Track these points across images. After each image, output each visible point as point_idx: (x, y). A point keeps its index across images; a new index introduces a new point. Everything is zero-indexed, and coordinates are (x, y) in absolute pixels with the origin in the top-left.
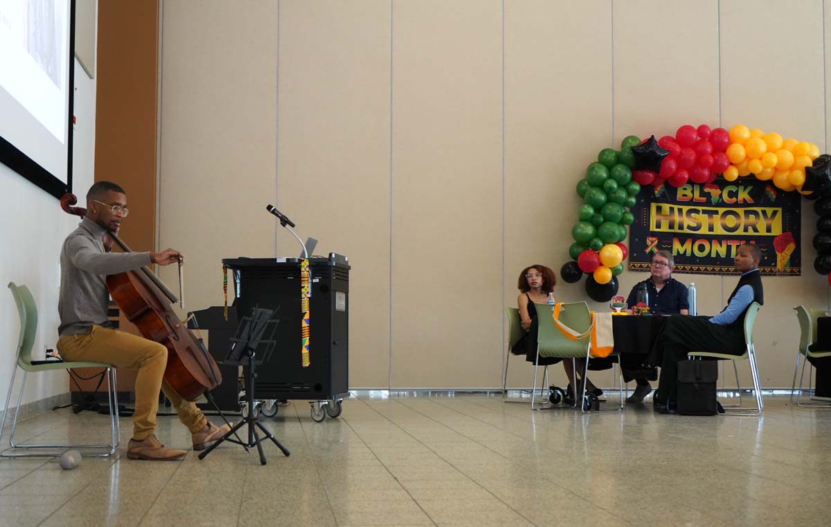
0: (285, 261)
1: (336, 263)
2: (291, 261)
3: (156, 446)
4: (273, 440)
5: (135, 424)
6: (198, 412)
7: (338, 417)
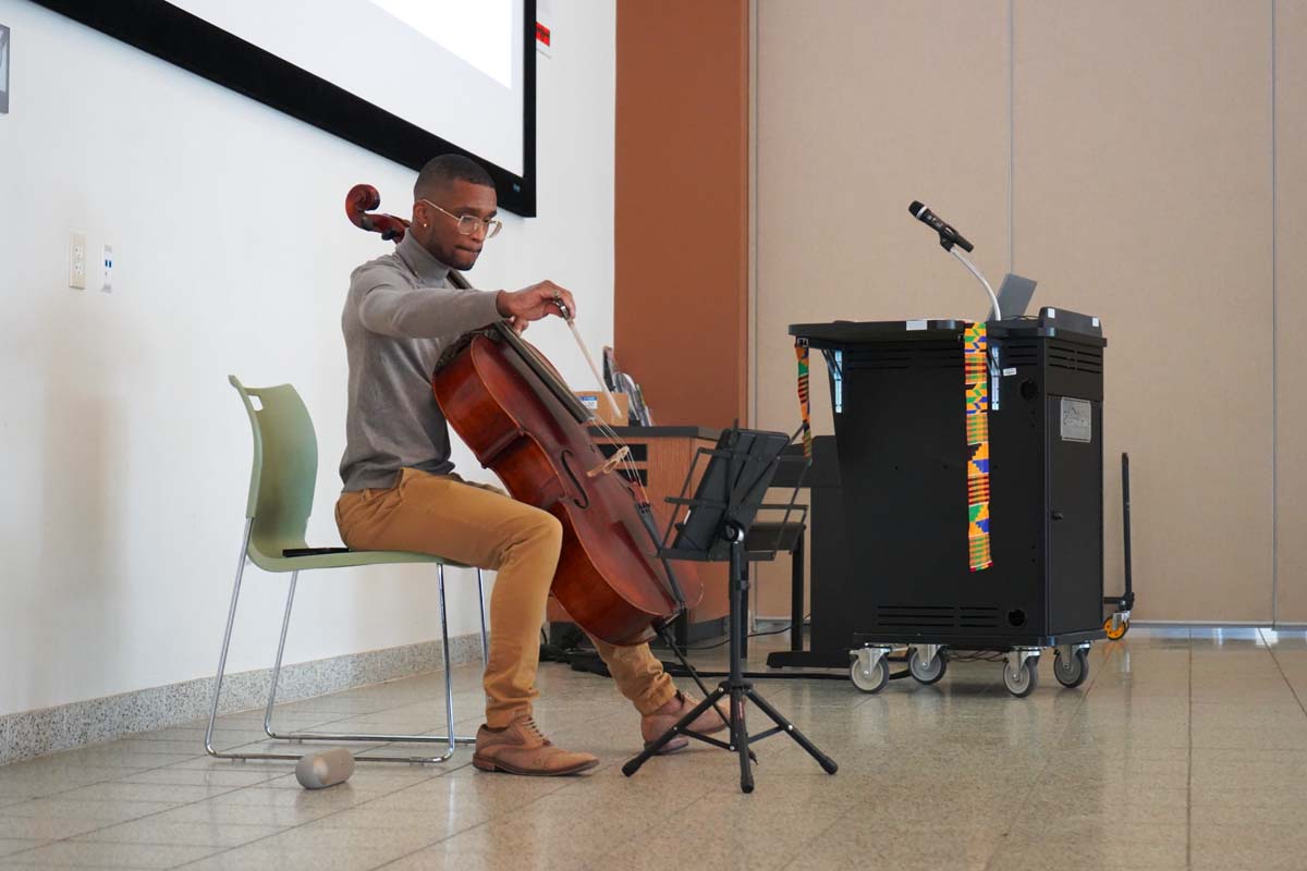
0: (924, 327)
1: (1057, 331)
2: (940, 326)
3: (532, 742)
4: (794, 735)
5: (486, 689)
6: (653, 668)
7: (1079, 687)
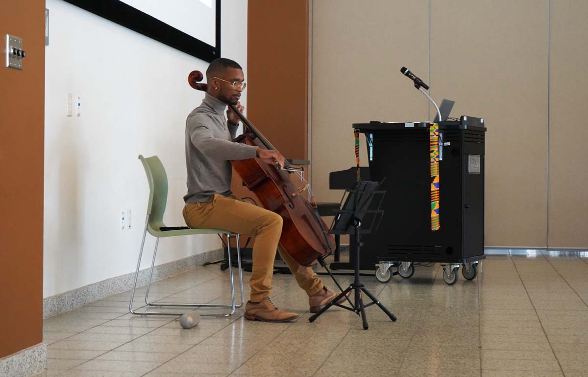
1: (467, 126)
3: (271, 308)
6: (314, 276)
7: (473, 280)
